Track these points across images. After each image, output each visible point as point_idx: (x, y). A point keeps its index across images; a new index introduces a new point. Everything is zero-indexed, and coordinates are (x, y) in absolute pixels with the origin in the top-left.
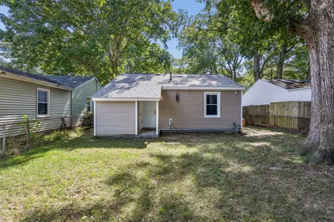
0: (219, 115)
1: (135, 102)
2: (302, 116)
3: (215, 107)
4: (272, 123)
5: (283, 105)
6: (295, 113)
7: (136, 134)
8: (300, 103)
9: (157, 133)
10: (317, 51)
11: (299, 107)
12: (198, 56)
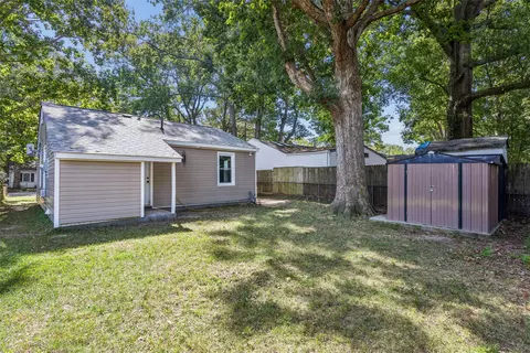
0: (233, 183)
1: (140, 163)
2: (306, 181)
3: (229, 172)
4: (275, 189)
5: (287, 170)
6: (300, 178)
7: (142, 216)
8: (304, 168)
9: (173, 211)
10: (342, 127)
11: (304, 173)
12: (139, 87)
